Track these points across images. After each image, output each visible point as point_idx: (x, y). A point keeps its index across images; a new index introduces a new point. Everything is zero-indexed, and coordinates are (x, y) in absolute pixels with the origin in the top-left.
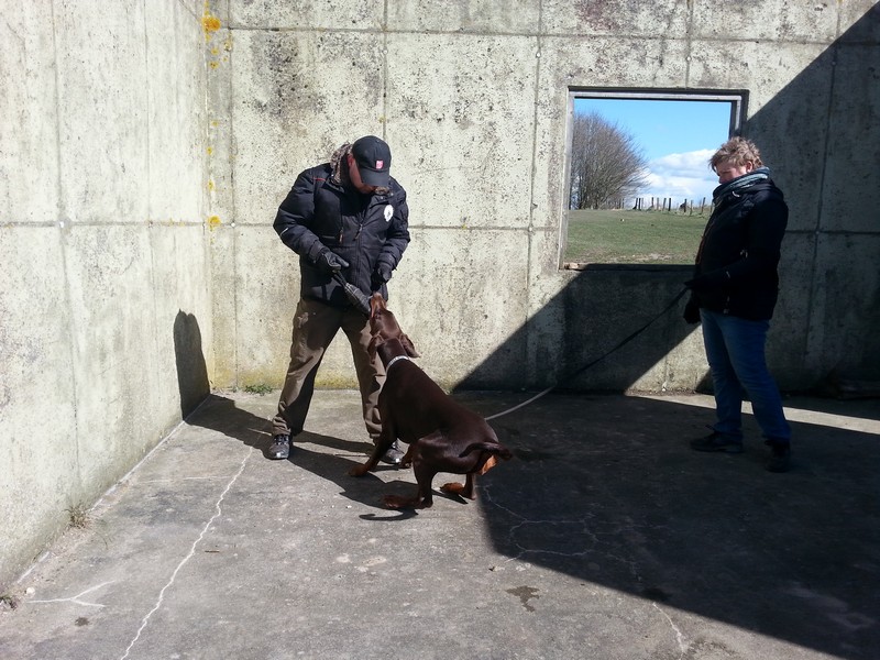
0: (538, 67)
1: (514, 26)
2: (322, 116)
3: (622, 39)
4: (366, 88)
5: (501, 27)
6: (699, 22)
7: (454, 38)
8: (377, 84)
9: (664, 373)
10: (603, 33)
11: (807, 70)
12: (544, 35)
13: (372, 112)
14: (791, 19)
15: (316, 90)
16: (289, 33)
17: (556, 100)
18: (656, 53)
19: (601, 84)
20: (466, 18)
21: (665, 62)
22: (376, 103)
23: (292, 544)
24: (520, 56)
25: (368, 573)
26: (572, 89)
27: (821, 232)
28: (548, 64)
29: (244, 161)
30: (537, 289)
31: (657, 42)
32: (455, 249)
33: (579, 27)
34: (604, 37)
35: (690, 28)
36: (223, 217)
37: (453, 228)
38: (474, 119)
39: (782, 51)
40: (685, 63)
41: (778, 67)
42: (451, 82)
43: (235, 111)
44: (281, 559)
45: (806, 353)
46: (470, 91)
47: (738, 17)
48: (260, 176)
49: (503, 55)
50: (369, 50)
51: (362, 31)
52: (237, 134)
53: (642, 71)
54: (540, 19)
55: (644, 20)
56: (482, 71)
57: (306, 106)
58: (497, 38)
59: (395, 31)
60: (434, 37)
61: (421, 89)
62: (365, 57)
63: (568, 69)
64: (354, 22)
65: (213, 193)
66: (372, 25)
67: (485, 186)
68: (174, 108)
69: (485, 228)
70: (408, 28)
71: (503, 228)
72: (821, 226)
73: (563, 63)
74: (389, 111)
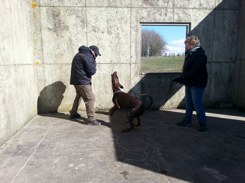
0: (131, 17)
1: (123, 5)
2: (68, 32)
3: (155, 8)
4: (81, 23)
5: (120, 5)
6: (176, 3)
7: (106, 9)
8: (84, 22)
9: (170, 103)
10: (149, 7)
11: (207, 17)
12: (132, 8)
13: (83, 30)
14: (202, 2)
15: (66, 24)
16: (58, 8)
17: (136, 26)
18: (164, 12)
19: (149, 22)
20: (109, 3)
21: (167, 15)
22: (84, 28)
23: (56, 161)
24: (125, 13)
25: (78, 170)
26: (141, 23)
27: (213, 62)
28: (134, 16)
29: (46, 45)
30: (133, 80)
31: (165, 9)
32: (109, 70)
33: (142, 5)
34: (150, 8)
35: (174, 5)
36: (40, 62)
37: (108, 63)
38: (113, 32)
39: (200, 11)
40: (173, 15)
41: (199, 16)
42: (106, 21)
43: (42, 31)
44: (52, 166)
45: (210, 96)
46: (111, 24)
47: (187, 2)
48: (50, 50)
49: (121, 13)
50: (81, 12)
51: (79, 7)
52: (43, 38)
53: (161, 18)
54: (131, 3)
55: (161, 3)
56: (115, 18)
57: (64, 29)
58: (118, 8)
59: (89, 7)
60: (100, 8)
61: (97, 23)
62: (80, 14)
63: (140, 17)
64: (77, 4)
65: (37, 55)
66: (82, 5)
67: (117, 51)
68: (22, 30)
69: (117, 63)
70: (93, 6)
71: (122, 63)
72: (212, 61)
73: (138, 15)
74: (88, 30)
